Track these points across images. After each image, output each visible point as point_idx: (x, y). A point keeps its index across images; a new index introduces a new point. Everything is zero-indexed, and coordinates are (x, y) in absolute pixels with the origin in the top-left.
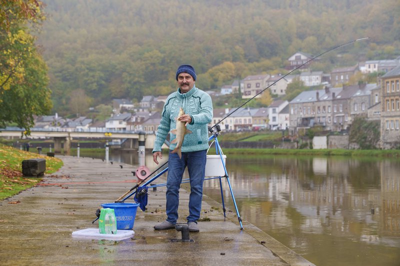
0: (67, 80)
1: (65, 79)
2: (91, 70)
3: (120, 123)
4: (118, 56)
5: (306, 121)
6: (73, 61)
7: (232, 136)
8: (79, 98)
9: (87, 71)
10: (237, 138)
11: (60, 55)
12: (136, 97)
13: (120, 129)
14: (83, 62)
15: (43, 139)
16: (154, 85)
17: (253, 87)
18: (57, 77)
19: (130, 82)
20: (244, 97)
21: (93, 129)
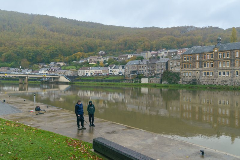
0: (19, 55)
1: (18, 55)
2: (29, 52)
3: (45, 71)
4: (39, 48)
5: (134, 72)
6: (22, 49)
7: (98, 77)
8: (25, 62)
9: (27, 52)
10: (101, 78)
11: (16, 46)
12: (47, 62)
13: (45, 73)
14: (26, 49)
15: (11, 77)
16: (53, 59)
17: (93, 60)
18: (15, 54)
19: (45, 57)
20: (89, 63)
21: (33, 73)
